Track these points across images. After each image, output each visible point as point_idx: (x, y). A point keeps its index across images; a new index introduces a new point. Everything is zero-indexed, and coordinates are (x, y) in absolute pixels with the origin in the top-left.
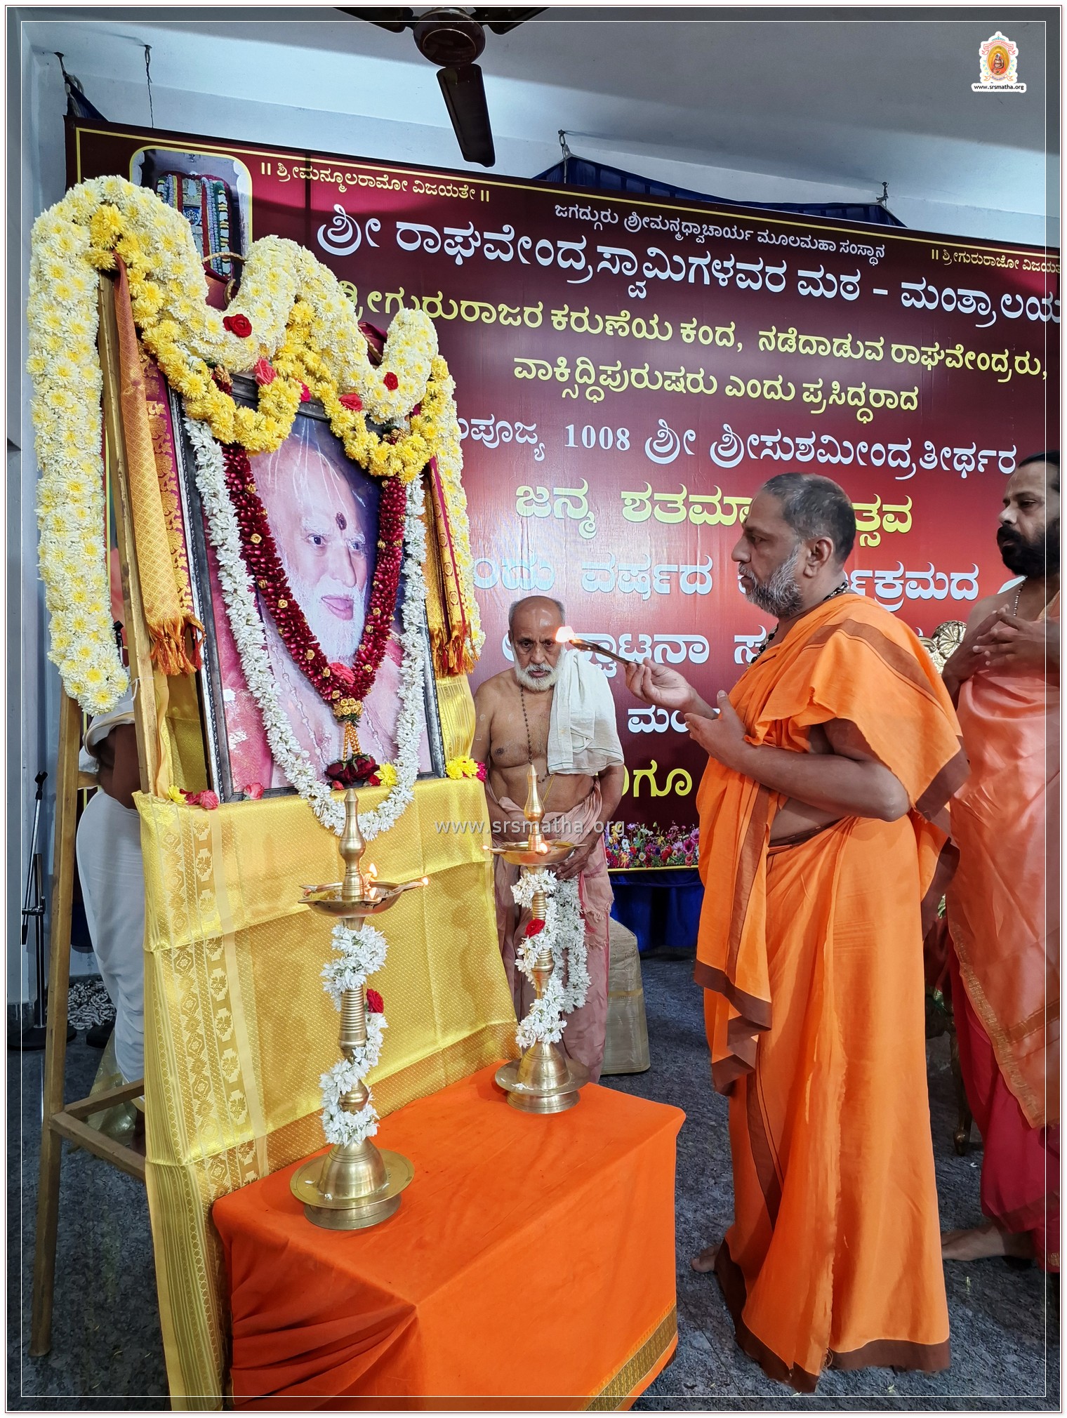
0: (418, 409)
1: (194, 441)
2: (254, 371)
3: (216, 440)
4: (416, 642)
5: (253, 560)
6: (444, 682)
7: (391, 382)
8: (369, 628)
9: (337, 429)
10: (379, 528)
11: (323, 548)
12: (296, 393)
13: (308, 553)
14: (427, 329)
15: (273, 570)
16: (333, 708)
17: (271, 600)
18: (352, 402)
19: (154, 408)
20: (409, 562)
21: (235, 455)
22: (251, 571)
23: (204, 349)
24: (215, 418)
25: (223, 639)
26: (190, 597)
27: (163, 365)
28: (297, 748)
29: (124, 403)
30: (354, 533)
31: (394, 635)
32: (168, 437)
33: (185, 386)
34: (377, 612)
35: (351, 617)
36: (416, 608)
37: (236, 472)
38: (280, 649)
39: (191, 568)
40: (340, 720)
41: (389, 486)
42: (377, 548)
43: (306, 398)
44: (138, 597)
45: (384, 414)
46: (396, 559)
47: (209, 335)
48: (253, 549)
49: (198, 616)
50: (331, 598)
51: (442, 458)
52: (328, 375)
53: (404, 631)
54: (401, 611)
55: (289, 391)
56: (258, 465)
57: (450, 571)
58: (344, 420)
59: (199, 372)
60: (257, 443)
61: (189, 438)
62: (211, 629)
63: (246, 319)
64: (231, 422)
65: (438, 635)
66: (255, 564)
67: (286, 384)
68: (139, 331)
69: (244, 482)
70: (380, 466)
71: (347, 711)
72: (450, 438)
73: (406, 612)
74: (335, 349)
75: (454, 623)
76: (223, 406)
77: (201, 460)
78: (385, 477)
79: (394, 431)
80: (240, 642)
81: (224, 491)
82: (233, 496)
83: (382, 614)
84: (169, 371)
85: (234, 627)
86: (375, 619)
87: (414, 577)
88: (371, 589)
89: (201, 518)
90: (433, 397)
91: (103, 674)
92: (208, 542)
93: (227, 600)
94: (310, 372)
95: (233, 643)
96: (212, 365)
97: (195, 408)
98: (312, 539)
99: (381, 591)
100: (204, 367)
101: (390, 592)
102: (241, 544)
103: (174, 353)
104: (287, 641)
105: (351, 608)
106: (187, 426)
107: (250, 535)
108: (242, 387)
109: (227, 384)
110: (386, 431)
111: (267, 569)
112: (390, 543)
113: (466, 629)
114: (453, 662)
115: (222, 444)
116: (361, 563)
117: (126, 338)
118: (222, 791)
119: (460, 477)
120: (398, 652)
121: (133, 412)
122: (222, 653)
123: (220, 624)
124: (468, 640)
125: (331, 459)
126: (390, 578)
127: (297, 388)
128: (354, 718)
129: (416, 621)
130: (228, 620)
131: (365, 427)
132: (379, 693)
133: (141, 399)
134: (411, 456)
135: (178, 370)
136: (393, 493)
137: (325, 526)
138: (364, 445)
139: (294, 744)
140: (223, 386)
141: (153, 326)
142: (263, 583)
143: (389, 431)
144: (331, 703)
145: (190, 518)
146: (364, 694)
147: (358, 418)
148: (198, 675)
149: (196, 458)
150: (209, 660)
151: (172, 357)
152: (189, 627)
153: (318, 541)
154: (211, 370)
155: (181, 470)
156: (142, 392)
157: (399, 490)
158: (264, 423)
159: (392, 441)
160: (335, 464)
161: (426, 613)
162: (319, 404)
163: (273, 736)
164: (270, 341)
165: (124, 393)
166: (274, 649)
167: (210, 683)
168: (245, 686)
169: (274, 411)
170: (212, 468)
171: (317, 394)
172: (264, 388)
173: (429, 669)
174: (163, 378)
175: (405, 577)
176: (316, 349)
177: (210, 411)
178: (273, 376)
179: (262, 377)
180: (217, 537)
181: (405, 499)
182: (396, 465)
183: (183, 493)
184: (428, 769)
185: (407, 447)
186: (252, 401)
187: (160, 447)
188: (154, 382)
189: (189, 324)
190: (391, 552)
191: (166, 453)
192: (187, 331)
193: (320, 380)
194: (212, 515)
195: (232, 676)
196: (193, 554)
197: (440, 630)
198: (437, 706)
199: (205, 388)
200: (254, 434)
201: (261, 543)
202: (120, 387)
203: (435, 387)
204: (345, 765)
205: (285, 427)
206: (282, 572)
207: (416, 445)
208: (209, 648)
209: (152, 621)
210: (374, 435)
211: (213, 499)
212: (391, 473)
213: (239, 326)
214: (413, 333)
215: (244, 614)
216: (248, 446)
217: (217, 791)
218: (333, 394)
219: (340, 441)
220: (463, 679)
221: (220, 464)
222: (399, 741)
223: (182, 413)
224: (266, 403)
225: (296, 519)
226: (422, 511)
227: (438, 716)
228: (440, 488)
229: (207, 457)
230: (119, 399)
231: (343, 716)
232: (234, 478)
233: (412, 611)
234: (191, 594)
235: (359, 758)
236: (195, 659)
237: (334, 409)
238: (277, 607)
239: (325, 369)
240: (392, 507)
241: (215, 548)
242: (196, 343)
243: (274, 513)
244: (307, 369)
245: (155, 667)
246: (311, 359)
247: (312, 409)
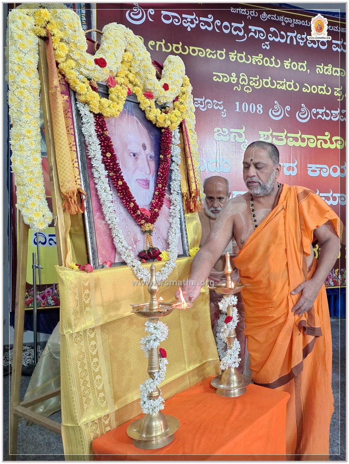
0: (177, 98)
1: (81, 112)
2: (108, 81)
3: (91, 112)
4: (176, 198)
5: (107, 164)
6: (188, 215)
7: (166, 87)
8: (157, 193)
9: (142, 107)
10: (160, 150)
11: (137, 158)
12: (125, 92)
13: (130, 161)
14: (181, 65)
15: (116, 168)
16: (141, 227)
17: (115, 181)
18: (149, 95)
19: (63, 97)
20: (173, 164)
21: (99, 118)
22: (106, 169)
23: (86, 72)
24: (91, 102)
25: (94, 198)
26: (80, 180)
27: (68, 79)
28: (126, 245)
29: (50, 96)
30: (150, 151)
31: (167, 196)
32: (70, 110)
33: (78, 89)
34: (160, 186)
35: (148, 188)
36: (176, 184)
37: (100, 126)
38: (119, 202)
39: (80, 167)
40: (144, 232)
41: (165, 132)
42: (160, 158)
43: (130, 93)
44: (57, 180)
45: (163, 101)
46: (168, 163)
47: (88, 66)
48: (107, 159)
49: (83, 189)
50: (140, 180)
51: (187, 119)
52: (139, 83)
53: (171, 194)
54: (170, 185)
55: (122, 91)
56: (109, 122)
57: (191, 168)
58: (146, 103)
59: (84, 82)
60: (109, 114)
61: (79, 111)
62: (89, 194)
63: (104, 60)
64: (98, 105)
65: (185, 195)
66: (108, 166)
67: (121, 88)
68: (57, 64)
69: (103, 130)
70: (161, 123)
71: (147, 229)
72: (190, 111)
73: (172, 186)
74: (142, 72)
75: (193, 190)
76: (95, 97)
77: (84, 120)
78: (163, 128)
79: (167, 108)
80: (102, 199)
81: (94, 134)
82: (98, 136)
83: (162, 187)
84: (71, 82)
85: (99, 193)
86: (159, 189)
87: (176, 171)
88: (157, 176)
89: (84, 146)
90: (184, 93)
91: (41, 214)
92: (87, 156)
93: (96, 181)
94: (131, 82)
95: (99, 200)
96: (89, 79)
97: (82, 98)
98: (132, 154)
99: (162, 177)
100: (85, 80)
101: (166, 177)
102: (102, 157)
103: (73, 74)
104: (122, 199)
105: (148, 184)
106: (78, 106)
107: (106, 153)
108: (102, 88)
109: (95, 88)
110: (163, 108)
111: (113, 168)
112: (165, 156)
113: (197, 193)
114: (192, 207)
115: (94, 113)
116: (153, 165)
117: (51, 67)
118: (94, 264)
119: (194, 127)
120: (168, 203)
121: (55, 100)
122: (94, 204)
123: (93, 192)
124: (198, 197)
125: (140, 120)
126: (165, 171)
127: (126, 89)
128: (150, 232)
129: (176, 189)
130: (96, 190)
131: (155, 106)
132: (161, 221)
133: (59, 94)
134: (175, 119)
135: (75, 82)
136: (166, 135)
137: (137, 148)
138: (154, 114)
139: (125, 243)
140: (94, 89)
141: (64, 62)
142: (111, 174)
143: (164, 108)
144: (141, 225)
145: (79, 145)
146: (154, 221)
147: (151, 102)
148: (83, 215)
149: (82, 119)
150: (88, 207)
151: (72, 76)
152: (79, 193)
153: (134, 155)
154: (89, 81)
155: (75, 124)
156: (59, 91)
157: (169, 133)
158: (112, 105)
159: (166, 113)
160: (141, 122)
161: (180, 186)
162: (135, 96)
163: (116, 241)
164: (114, 69)
165: (50, 91)
166: (116, 202)
167: (89, 218)
168: (104, 219)
169: (116, 100)
170: (89, 124)
171: (134, 92)
172: (112, 89)
173: (182, 210)
174: (68, 85)
175: (172, 170)
176: (134, 72)
177: (89, 100)
178: (115, 84)
179: (111, 84)
180: (91, 154)
181: (171, 137)
182: (168, 123)
183: (77, 134)
184: (182, 253)
185: (173, 115)
186: (106, 95)
187: (66, 114)
188: (63, 86)
189: (79, 61)
190: (166, 160)
191: (69, 117)
192: (78, 64)
193: (135, 85)
194: (89, 144)
195: (97, 215)
196: (81, 161)
197: (186, 193)
198: (185, 226)
199: (86, 90)
200: (108, 109)
201: (110, 157)
202: (48, 89)
203: (184, 89)
204: (147, 252)
205: (121, 107)
206: (119, 169)
207: (177, 114)
208: (88, 202)
209: (63, 191)
210: (159, 110)
211: (90, 138)
212: (166, 126)
213: (101, 63)
214: (175, 66)
215: (103, 188)
216: (105, 115)
217: (92, 264)
218: (141, 92)
219: (144, 112)
220: (196, 215)
221: (93, 122)
222: (170, 241)
223: (76, 100)
224: (112, 96)
225: (125, 146)
226: (179, 142)
227: (186, 230)
228: (187, 132)
229: (87, 119)
230: (48, 93)
231: (146, 231)
232: (99, 128)
233: (174, 185)
234: (80, 179)
235: (153, 249)
236: (82, 207)
237: (141, 98)
238: (117, 184)
239: (137, 81)
240: (166, 141)
241: (90, 159)
242: (82, 70)
243: (116, 144)
244: (129, 80)
245: (64, 210)
246: (131, 76)
247: (132, 98)
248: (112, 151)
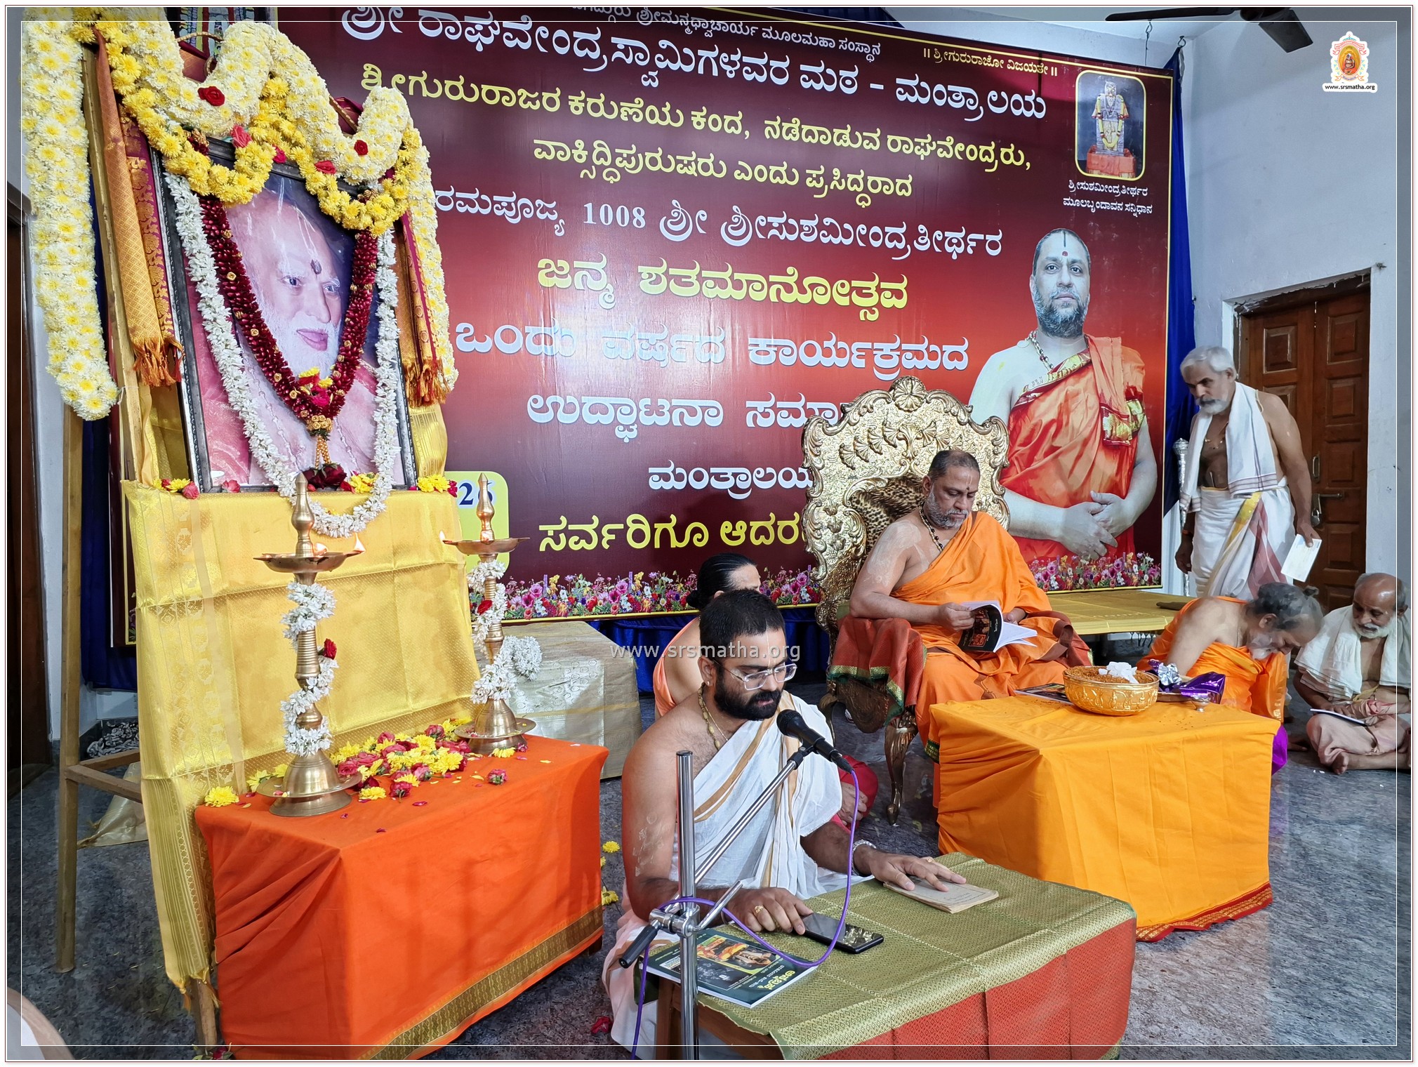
0: (390, 173)
1: (173, 193)
2: (232, 134)
3: (194, 193)
4: (389, 375)
5: (230, 294)
6: (415, 411)
7: (361, 148)
8: (341, 358)
9: (312, 187)
10: (352, 273)
11: (299, 289)
12: (269, 155)
13: (284, 293)
14: (398, 105)
16: (306, 423)
17: (246, 329)
18: (326, 167)
19: (136, 163)
20: (382, 306)
21: (212, 205)
22: (227, 304)
23: (181, 114)
24: (190, 173)
25: (202, 360)
26: (171, 322)
27: (143, 126)
29: (106, 157)
30: (328, 276)
31: (364, 363)
32: (150, 188)
33: (162, 146)
34: (349, 344)
35: (326, 348)
36: (388, 346)
37: (213, 219)
38: (257, 372)
39: (172, 298)
40: (313, 433)
41: (361, 238)
42: (351, 291)
43: (280, 159)
44: (123, 319)
45: (356, 176)
46: (366, 299)
47: (184, 102)
48: (230, 285)
49: (178, 338)
50: (306, 331)
51: (416, 216)
52: (303, 141)
54: (375, 349)
55: (262, 154)
57: (421, 313)
58: (316, 180)
59: (176, 134)
60: (230, 195)
61: (169, 190)
62: (191, 350)
63: (218, 91)
64: (206, 177)
65: (411, 369)
66: (231, 298)
67: (260, 148)
68: (119, 97)
69: (220, 228)
70: (351, 221)
71: (317, 426)
72: (424, 201)
73: (379, 349)
74: (308, 119)
75: (425, 358)
76: (199, 164)
77: (180, 208)
78: (356, 231)
79: (367, 191)
81: (202, 236)
82: (210, 239)
83: (353, 346)
84: (148, 131)
85: (215, 350)
86: (347, 350)
87: (387, 319)
88: (344, 324)
89: (180, 258)
90: (405, 163)
91: (94, 384)
92: (188, 278)
93: (208, 328)
94: (286, 138)
95: (214, 364)
96: (187, 128)
97: (172, 165)
98: (287, 280)
99: (352, 327)
100: (182, 132)
101: (360, 328)
102: (217, 280)
103: (151, 117)
105: (325, 341)
106: (167, 180)
107: (226, 273)
108: (221, 149)
109: (203, 146)
110: (359, 191)
111: (243, 302)
112: (361, 286)
113: (436, 364)
114: (424, 391)
115: (199, 195)
116: (336, 304)
117: (106, 102)
118: (201, 483)
119: (435, 235)
120: (372, 382)
121: (115, 164)
122: (202, 369)
123: (200, 346)
124: (439, 374)
125: (306, 213)
126: (360, 315)
127: (270, 151)
128: (324, 433)
129: (389, 357)
130: (209, 345)
131: (336, 187)
132: (347, 413)
133: (122, 154)
134: (381, 213)
135: (154, 131)
136: (363, 244)
138: (336, 202)
140: (198, 147)
141: (132, 93)
142: (238, 314)
143: (362, 191)
145: (170, 256)
146: (335, 414)
147: (331, 180)
148: (179, 385)
149: (176, 207)
150: (188, 375)
151: (150, 120)
152: (169, 347)
153: (294, 282)
154: (189, 134)
155: (162, 216)
156: (121, 148)
157: (369, 241)
158: (236, 178)
159: (363, 201)
160: (309, 218)
161: (399, 349)
162: (295, 165)
164: (243, 109)
165: (106, 148)
166: (251, 370)
167: (190, 394)
168: (226, 401)
169: (249, 169)
170: (191, 216)
171: (293, 158)
172: (239, 150)
173: (401, 398)
174: (144, 138)
176: (291, 118)
177: (186, 167)
178: (248, 140)
179: (238, 141)
180: (196, 275)
181: (376, 250)
182: (366, 221)
183: (164, 235)
184: (402, 483)
185: (377, 206)
186: (230, 161)
187: (143, 196)
188: (136, 142)
189: (166, 92)
190: (361, 294)
191: (148, 202)
192: (165, 98)
193: (296, 144)
194: (192, 255)
195: (211, 390)
196: (174, 286)
197: (413, 365)
198: (410, 429)
199: (180, 148)
200: (227, 187)
201: (236, 280)
202: (103, 143)
203: (405, 155)
205: (259, 181)
206: (256, 306)
207: (384, 203)
208: (187, 365)
209: (136, 340)
210: (346, 196)
211: (193, 241)
212: (362, 227)
213: (213, 97)
214: (383, 108)
215: (223, 339)
216: (222, 198)
217: (197, 483)
218: (307, 158)
219: (315, 198)
220: (436, 408)
221: (198, 213)
222: (377, 459)
223: (163, 169)
224: (240, 163)
225: (272, 263)
226: (393, 261)
227: (411, 437)
228: (412, 242)
229: (186, 207)
230: (103, 153)
231: (314, 430)
232: (212, 225)
233: (386, 349)
234: (172, 319)
236: (174, 371)
237: (308, 169)
238: (250, 336)
239: (299, 135)
240: (362, 256)
241: (195, 283)
242: (173, 109)
243: (250, 257)
244: (283, 135)
245: (139, 379)
246: (286, 126)
247: (288, 171)
248: (239, 270)
